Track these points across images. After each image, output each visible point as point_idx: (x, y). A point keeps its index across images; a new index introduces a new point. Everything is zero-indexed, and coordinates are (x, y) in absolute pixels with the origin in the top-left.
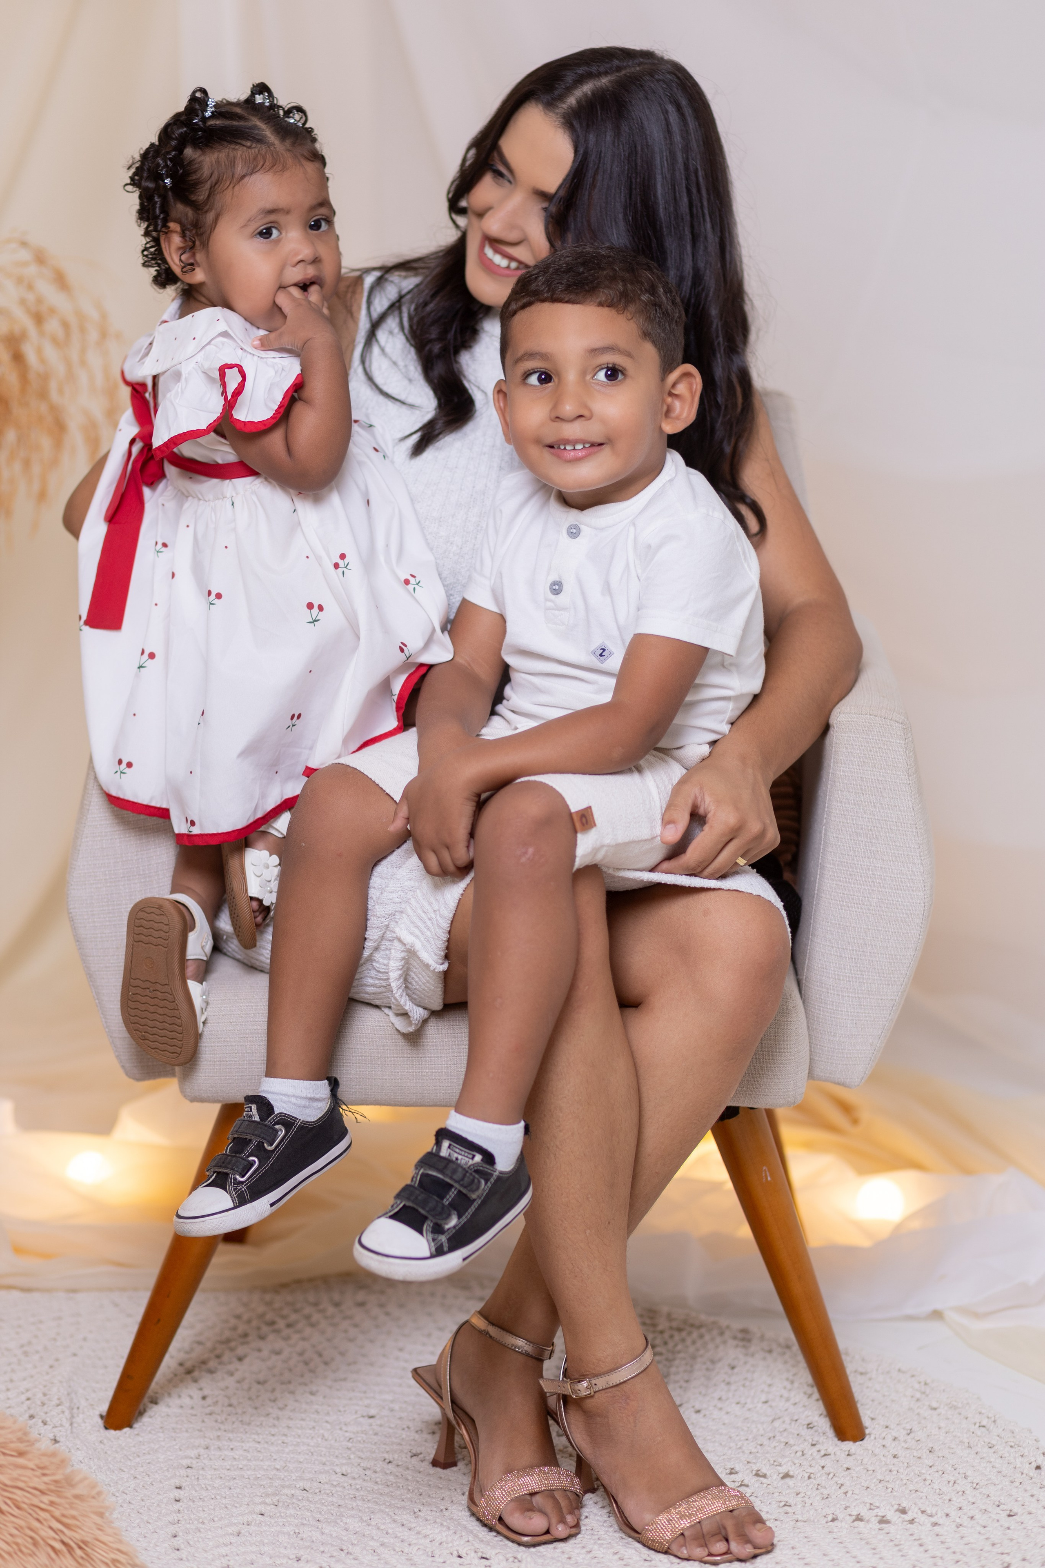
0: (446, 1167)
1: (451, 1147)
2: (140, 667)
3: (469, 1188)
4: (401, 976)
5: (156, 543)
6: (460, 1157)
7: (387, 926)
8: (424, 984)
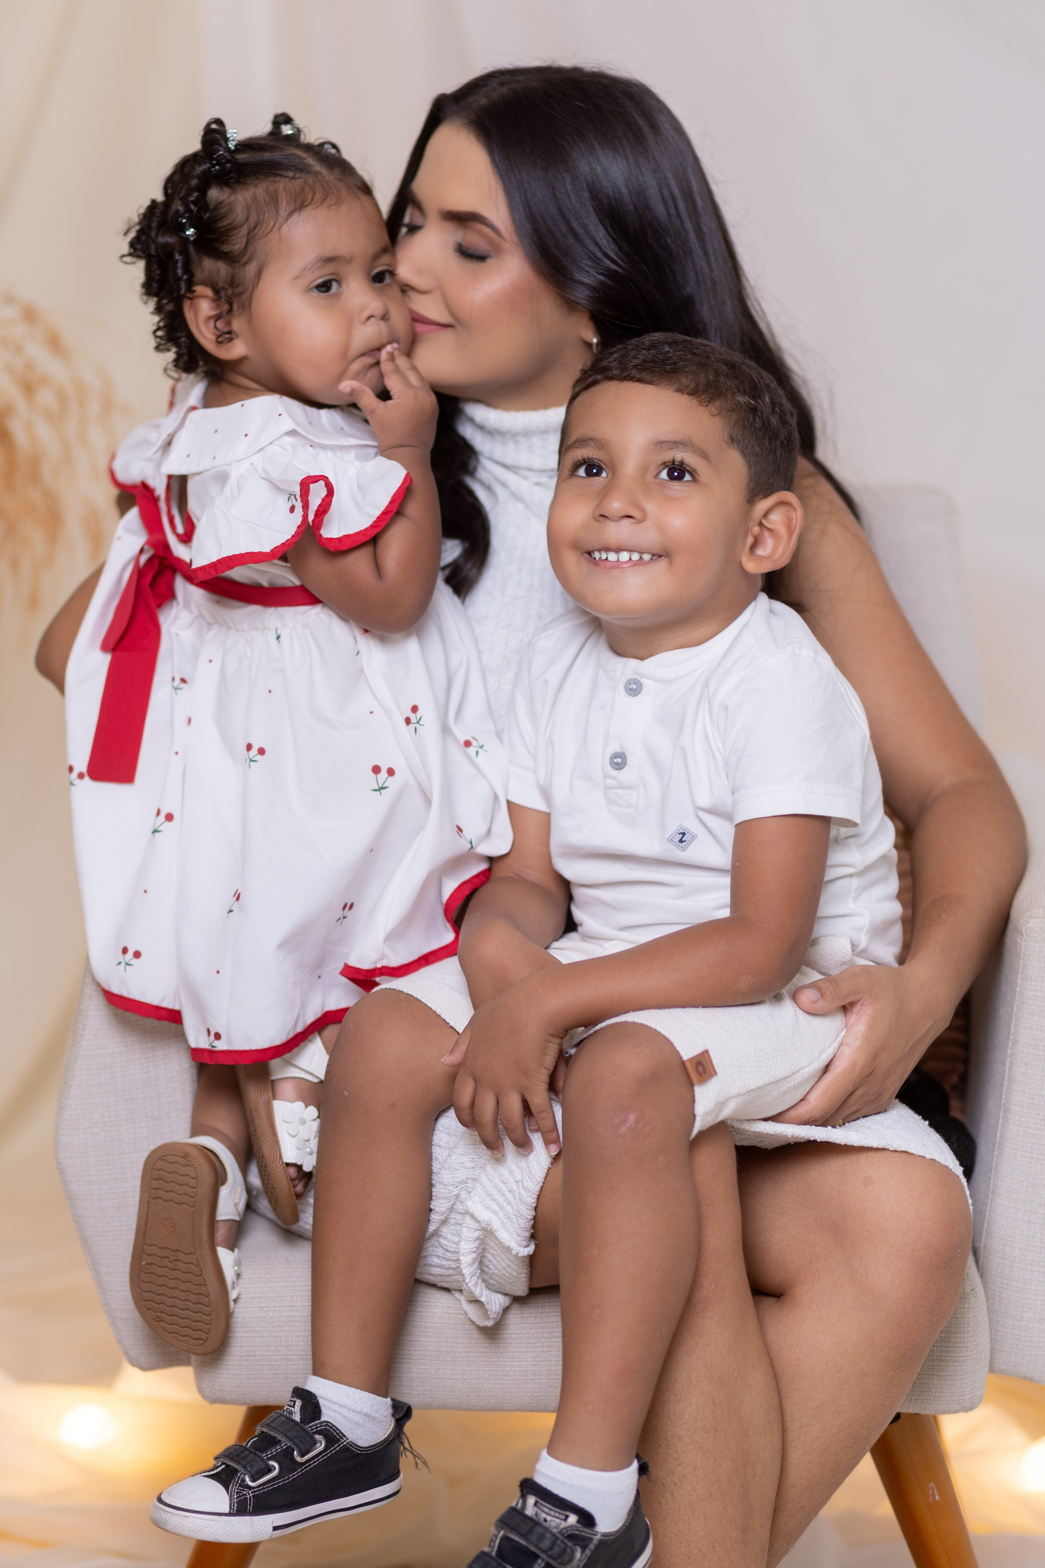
0: (530, 1532)
1: (538, 1504)
2: (155, 831)
3: (559, 1560)
4: (475, 1259)
5: (173, 679)
6: (549, 1518)
7: (457, 1196)
8: (504, 1269)
